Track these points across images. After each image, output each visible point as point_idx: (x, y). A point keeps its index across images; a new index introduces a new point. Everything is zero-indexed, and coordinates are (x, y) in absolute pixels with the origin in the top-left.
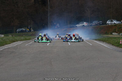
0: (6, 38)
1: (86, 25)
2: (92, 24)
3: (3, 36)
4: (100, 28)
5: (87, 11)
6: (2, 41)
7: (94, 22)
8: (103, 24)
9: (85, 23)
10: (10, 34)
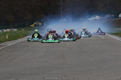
0: (19, 32)
1: (99, 18)
2: (104, 17)
3: (16, 30)
4: (112, 21)
5: (100, 5)
6: (15, 35)
7: (106, 15)
8: (115, 18)
9: (97, 17)
10: (23, 28)
